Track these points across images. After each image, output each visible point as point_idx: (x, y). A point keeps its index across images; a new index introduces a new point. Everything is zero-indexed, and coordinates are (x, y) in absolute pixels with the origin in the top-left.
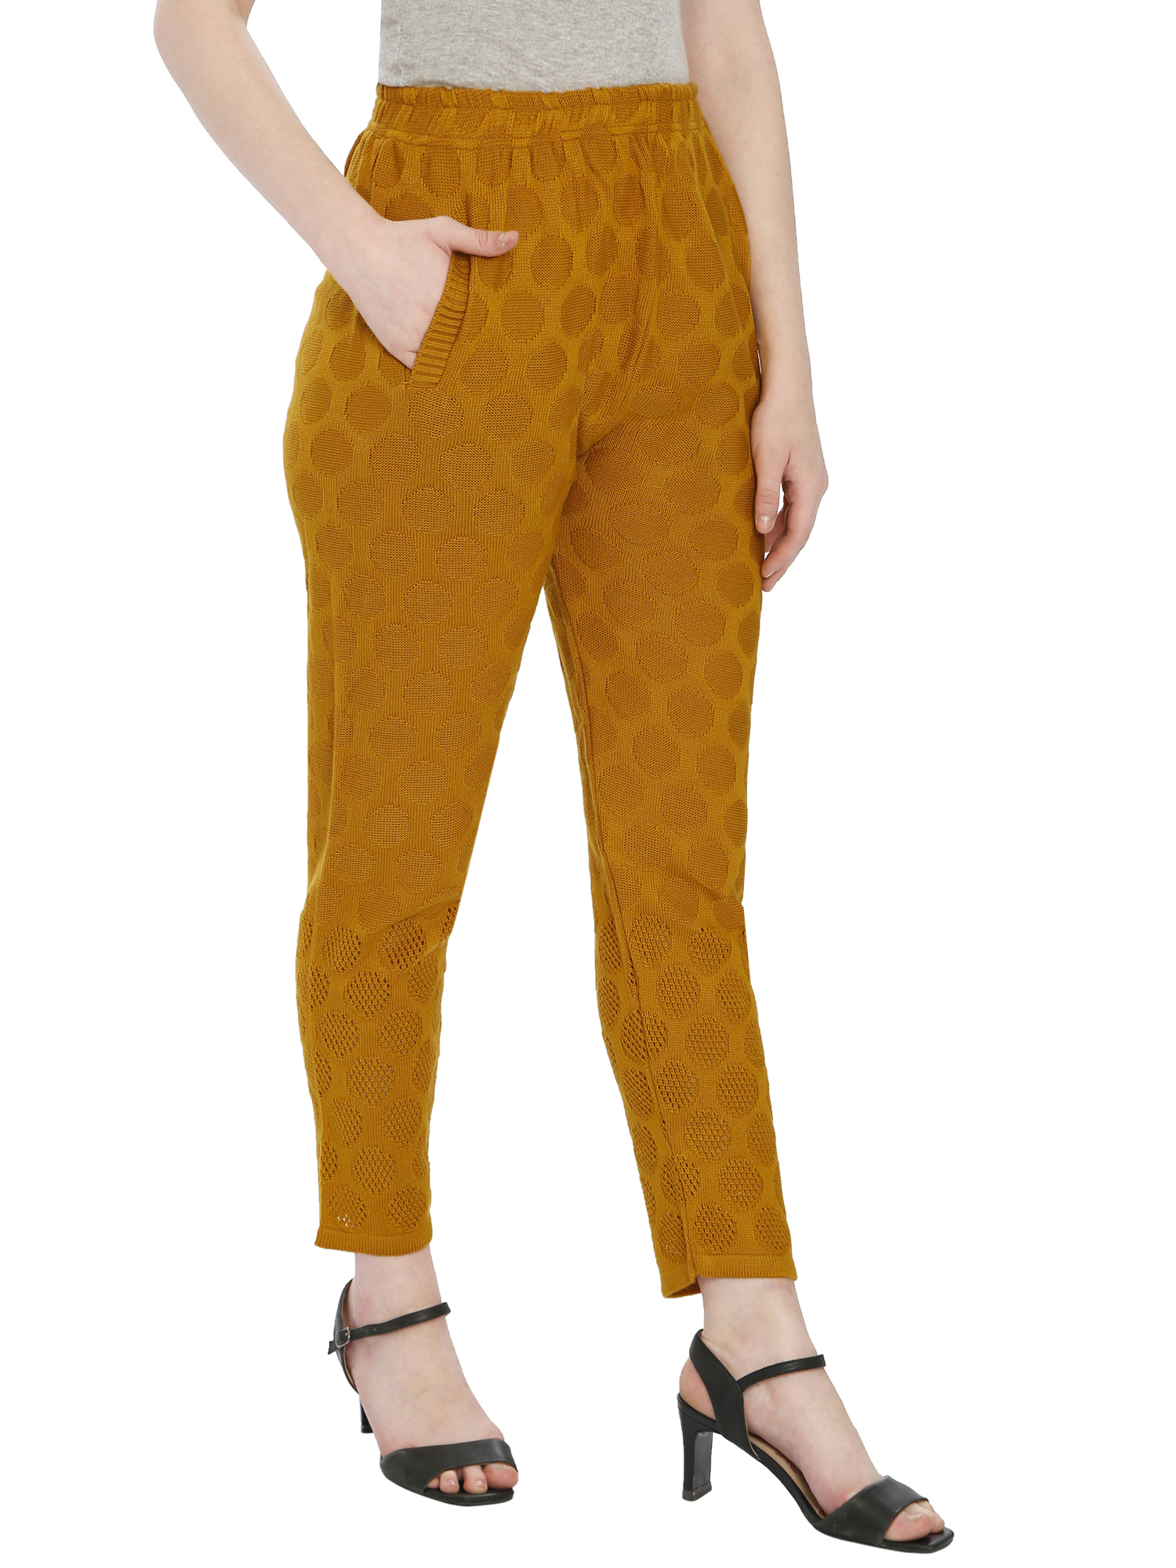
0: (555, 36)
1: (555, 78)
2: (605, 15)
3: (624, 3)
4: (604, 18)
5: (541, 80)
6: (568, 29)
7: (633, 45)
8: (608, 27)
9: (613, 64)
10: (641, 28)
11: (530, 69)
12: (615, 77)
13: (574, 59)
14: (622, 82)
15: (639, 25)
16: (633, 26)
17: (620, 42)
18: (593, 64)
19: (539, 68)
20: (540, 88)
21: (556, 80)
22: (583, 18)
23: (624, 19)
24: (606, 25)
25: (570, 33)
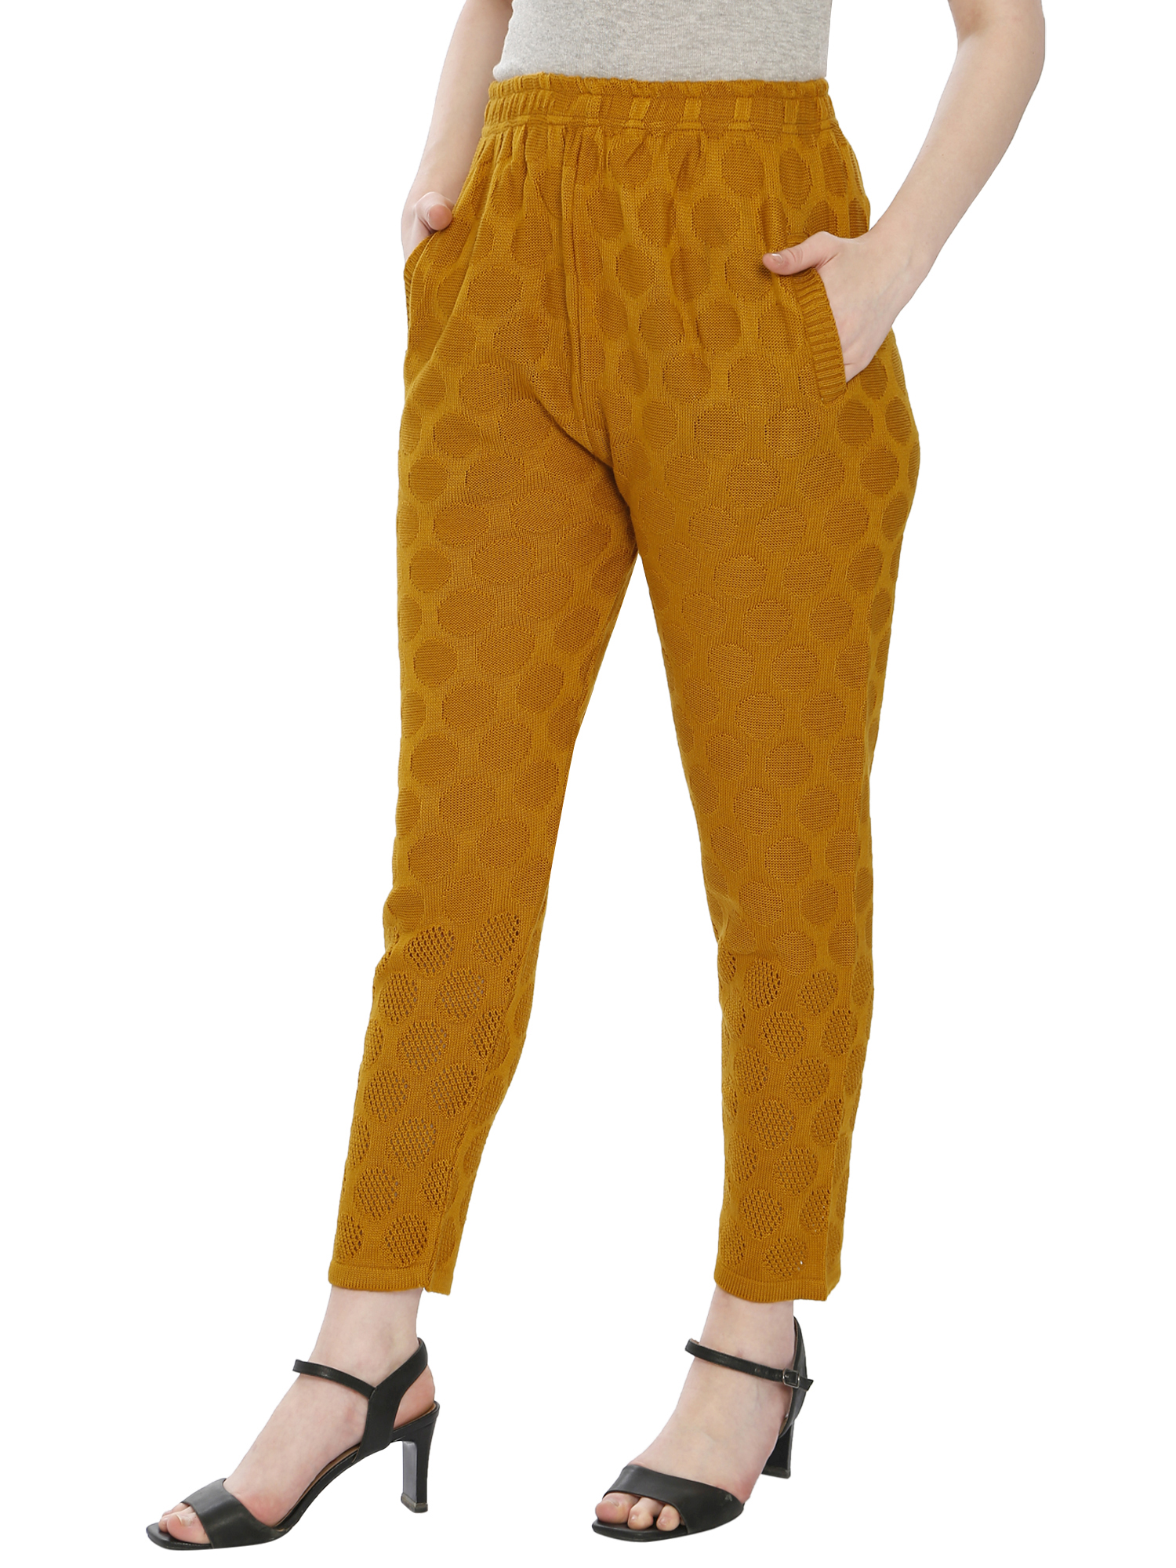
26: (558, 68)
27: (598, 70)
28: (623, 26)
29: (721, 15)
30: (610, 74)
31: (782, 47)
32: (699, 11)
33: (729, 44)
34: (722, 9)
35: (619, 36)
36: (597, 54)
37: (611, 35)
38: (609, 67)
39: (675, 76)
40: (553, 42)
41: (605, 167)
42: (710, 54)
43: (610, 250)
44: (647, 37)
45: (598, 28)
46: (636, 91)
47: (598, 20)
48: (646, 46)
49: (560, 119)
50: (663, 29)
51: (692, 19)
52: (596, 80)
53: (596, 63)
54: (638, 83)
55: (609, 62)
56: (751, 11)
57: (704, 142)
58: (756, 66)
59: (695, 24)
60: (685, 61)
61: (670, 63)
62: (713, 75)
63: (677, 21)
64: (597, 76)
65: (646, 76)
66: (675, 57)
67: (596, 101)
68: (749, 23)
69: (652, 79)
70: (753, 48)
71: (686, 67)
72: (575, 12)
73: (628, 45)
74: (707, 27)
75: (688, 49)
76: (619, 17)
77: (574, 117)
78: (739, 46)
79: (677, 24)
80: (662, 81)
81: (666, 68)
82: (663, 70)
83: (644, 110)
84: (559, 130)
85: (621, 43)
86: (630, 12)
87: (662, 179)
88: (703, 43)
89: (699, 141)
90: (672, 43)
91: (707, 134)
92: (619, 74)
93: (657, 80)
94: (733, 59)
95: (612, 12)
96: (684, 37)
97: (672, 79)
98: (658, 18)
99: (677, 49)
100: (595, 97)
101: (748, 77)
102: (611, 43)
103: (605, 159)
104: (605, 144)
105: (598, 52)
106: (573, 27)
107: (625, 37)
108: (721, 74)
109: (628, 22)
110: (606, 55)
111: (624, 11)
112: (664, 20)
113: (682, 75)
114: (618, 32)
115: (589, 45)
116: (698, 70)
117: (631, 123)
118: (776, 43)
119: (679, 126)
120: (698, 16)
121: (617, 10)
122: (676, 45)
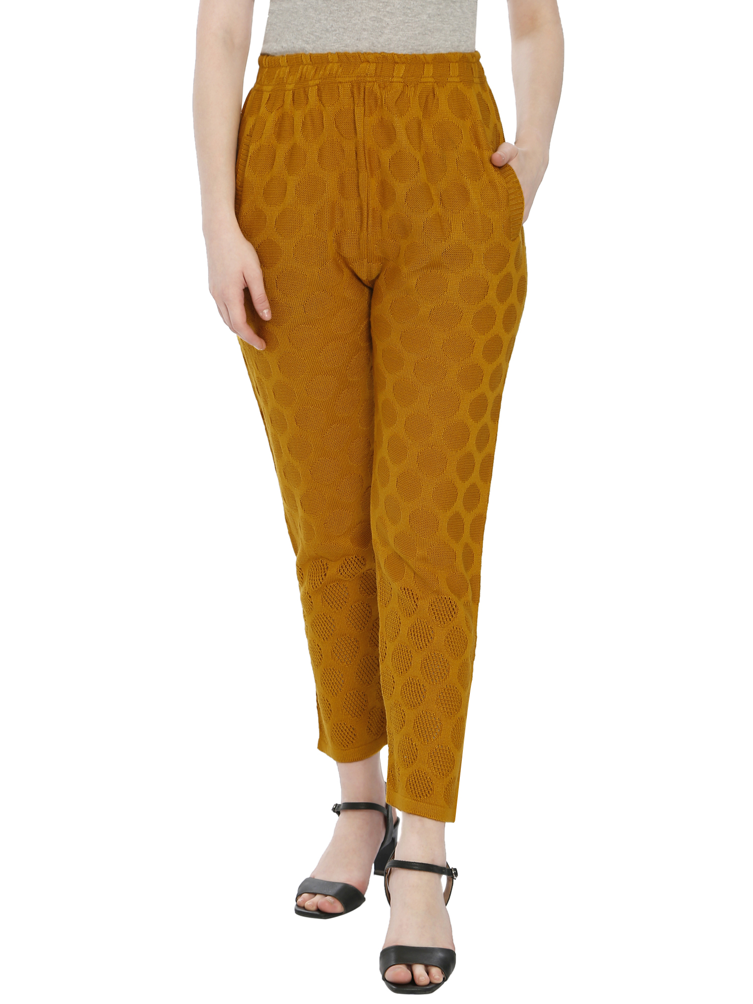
0: (319, 21)
1: (314, 45)
2: (349, 8)
3: (364, 1)
4: (348, 10)
5: (307, 46)
6: (326, 17)
7: (364, 27)
8: (349, 15)
9: (346, 37)
10: (373, 17)
11: (304, 41)
12: (346, 46)
13: (325, 34)
14: (351, 50)
15: (373, 15)
16: (368, 16)
17: (355, 24)
18: (334, 38)
19: (308, 40)
20: (306, 51)
21: (315, 46)
22: (335, 10)
23: (362, 11)
24: (348, 14)
25: (326, 20)
26: (342, 48)
27: (372, 48)
28: (387, 21)
29: (439, 15)
30: (379, 50)
31: (466, 32)
32: (428, 12)
33: (443, 32)
34: (439, 11)
35: (385, 27)
36: (372, 38)
37: (380, 27)
38: (379, 46)
39: (416, 50)
40: (338, 32)
41: (382, 105)
42: (434, 38)
43: (386, 155)
44: (401, 27)
45: (371, 22)
46: (397, 60)
47: (371, 18)
48: (401, 33)
49: (347, 79)
50: (410, 22)
51: (425, 17)
52: (372, 54)
53: (371, 43)
54: (398, 55)
55: (379, 43)
56: (452, 12)
57: (436, 89)
58: (457, 44)
59: (426, 20)
60: (422, 42)
61: (414, 43)
62: (436, 50)
63: (417, 18)
64: (371, 52)
65: (401, 51)
66: (416, 39)
67: (373, 67)
68: (451, 20)
69: (404, 52)
70: (454, 34)
71: (422, 46)
72: (355, 13)
73: (390, 32)
74: (432, 22)
75: (423, 35)
76: (385, 16)
77: (358, 77)
78: (448, 33)
79: (417, 20)
80: (410, 53)
81: (412, 46)
82: (410, 47)
83: (402, 72)
84: (348, 86)
85: (387, 31)
86: (391, 13)
87: (415, 111)
88: (431, 32)
89: (433, 89)
90: (415, 31)
91: (437, 84)
92: (385, 50)
93: (407, 53)
94: (446, 41)
95: (380, 13)
96: (421, 28)
97: (415, 53)
98: (407, 16)
99: (417, 35)
100: (372, 64)
101: (453, 51)
102: (380, 31)
103: (382, 100)
104: (381, 94)
105: (372, 37)
106: (354, 22)
107: (388, 28)
108: (441, 50)
109: (391, 19)
110: (377, 38)
111: (388, 12)
112: (410, 17)
113: (420, 50)
114: (384, 25)
115: (366, 33)
116: (428, 47)
117: (395, 79)
118: (464, 30)
119: (423, 80)
120: (427, 16)
121: (383, 11)
122: (417, 32)
